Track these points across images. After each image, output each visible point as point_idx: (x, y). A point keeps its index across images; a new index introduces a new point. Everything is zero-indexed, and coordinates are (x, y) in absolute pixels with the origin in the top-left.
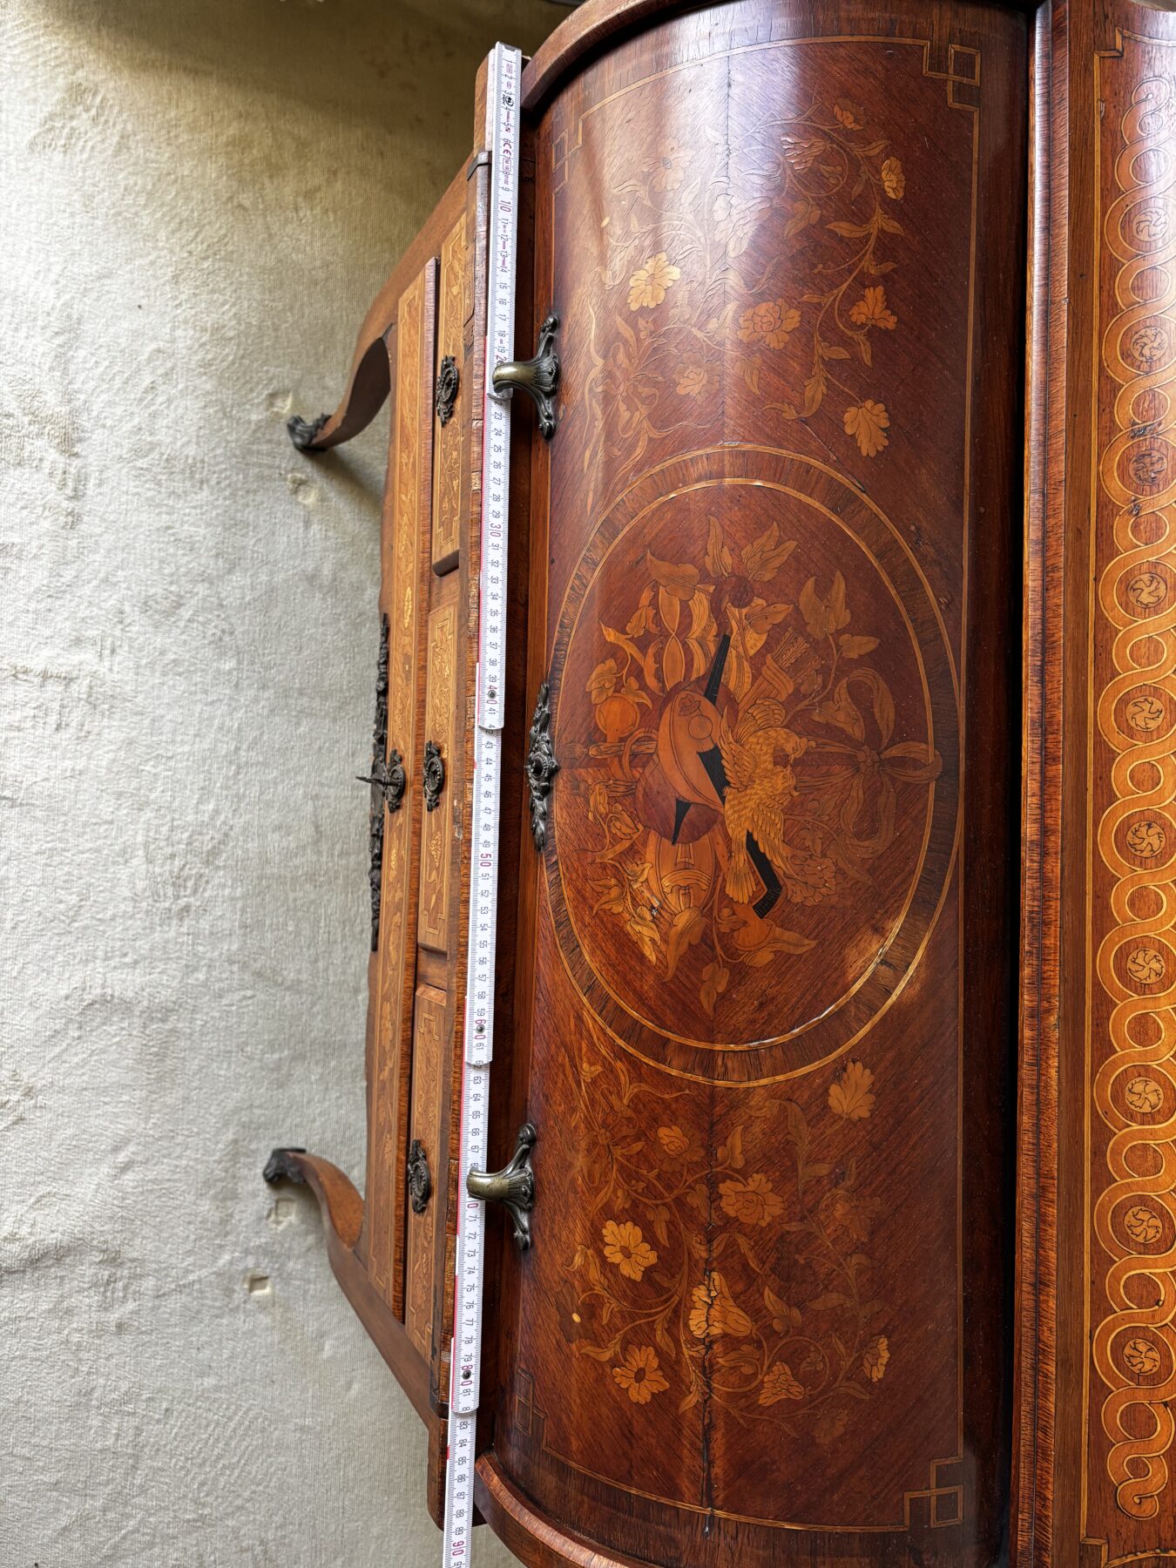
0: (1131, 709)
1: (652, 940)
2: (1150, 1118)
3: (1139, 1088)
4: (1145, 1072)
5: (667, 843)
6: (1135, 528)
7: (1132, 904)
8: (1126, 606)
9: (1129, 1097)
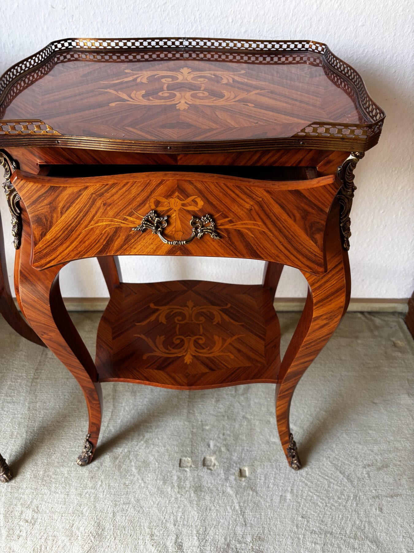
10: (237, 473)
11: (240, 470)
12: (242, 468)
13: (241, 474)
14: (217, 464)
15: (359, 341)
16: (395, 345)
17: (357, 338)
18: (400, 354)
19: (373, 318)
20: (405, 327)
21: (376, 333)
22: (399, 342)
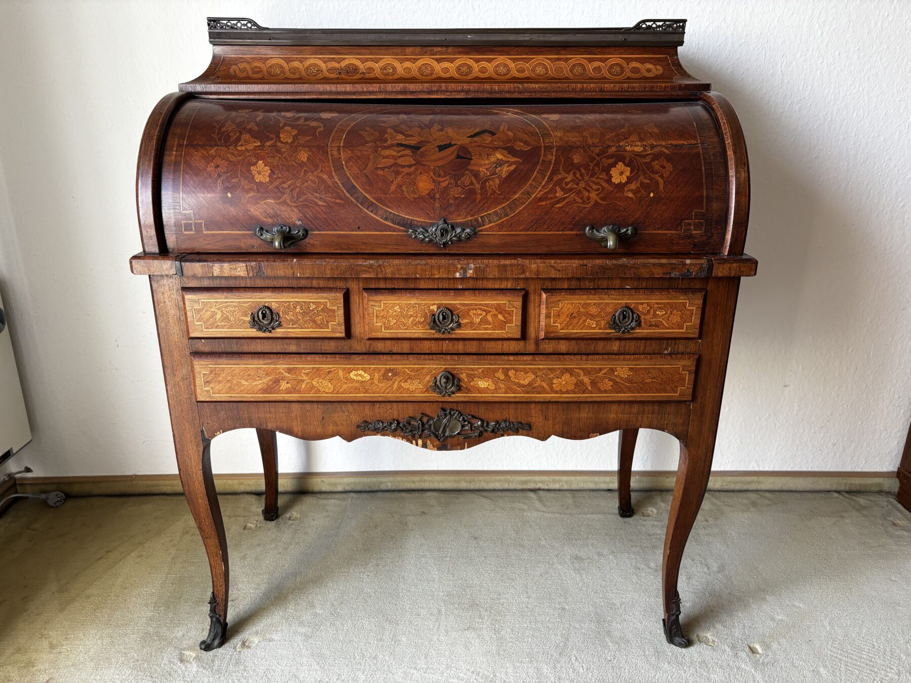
0: (425, 74)
1: (507, 167)
2: (546, 69)
3: (538, 72)
4: (533, 70)
5: (472, 162)
6: (368, 73)
7: (484, 73)
8: (393, 75)
9: (541, 73)
10: (747, 649)
11: (750, 647)
12: (752, 645)
13: (753, 651)
14: (716, 640)
15: (847, 521)
16: (894, 524)
17: (842, 517)
18: (905, 533)
19: (854, 498)
20: (900, 506)
21: (865, 512)
22: (899, 522)
